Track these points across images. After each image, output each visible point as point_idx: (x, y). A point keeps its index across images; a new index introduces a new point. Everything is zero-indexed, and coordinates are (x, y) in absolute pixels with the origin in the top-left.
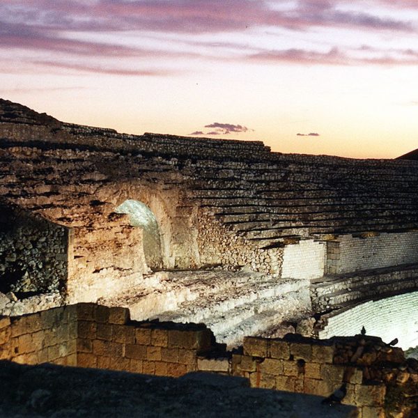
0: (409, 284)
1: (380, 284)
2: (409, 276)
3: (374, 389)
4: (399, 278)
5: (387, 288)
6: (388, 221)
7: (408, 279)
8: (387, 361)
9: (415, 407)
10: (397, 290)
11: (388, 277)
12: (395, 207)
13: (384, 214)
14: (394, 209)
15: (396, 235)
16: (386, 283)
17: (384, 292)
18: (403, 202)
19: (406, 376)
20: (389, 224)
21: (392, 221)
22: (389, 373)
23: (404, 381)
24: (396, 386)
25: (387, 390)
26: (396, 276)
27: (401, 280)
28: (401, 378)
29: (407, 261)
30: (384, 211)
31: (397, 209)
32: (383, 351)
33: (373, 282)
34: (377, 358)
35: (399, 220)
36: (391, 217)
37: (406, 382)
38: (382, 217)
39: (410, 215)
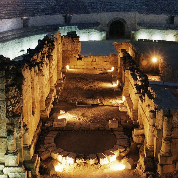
0: (14, 36)
1: (4, 37)
2: (13, 33)
3: (1, 72)
4: (10, 35)
5: (6, 38)
6: (5, 15)
7: (13, 35)
8: (5, 62)
9: (15, 76)
10: (10, 39)
11: (6, 35)
12: (7, 10)
13: (3, 13)
14: (6, 11)
15: (8, 20)
16: (6, 37)
17: (5, 40)
18: (10, 8)
19: (11, 67)
20: (5, 16)
21: (6, 15)
22: (6, 66)
23: (11, 68)
24: (9, 70)
25: (6, 72)
26: (9, 34)
27: (11, 35)
28: (10, 68)
29: (13, 29)
30: (3, 11)
31: (8, 11)
32: (3, 59)
33: (1, 36)
34: (1, 62)
35: (9, 15)
36: (6, 13)
37: (12, 69)
38: (2, 14)
39: (12, 12)
